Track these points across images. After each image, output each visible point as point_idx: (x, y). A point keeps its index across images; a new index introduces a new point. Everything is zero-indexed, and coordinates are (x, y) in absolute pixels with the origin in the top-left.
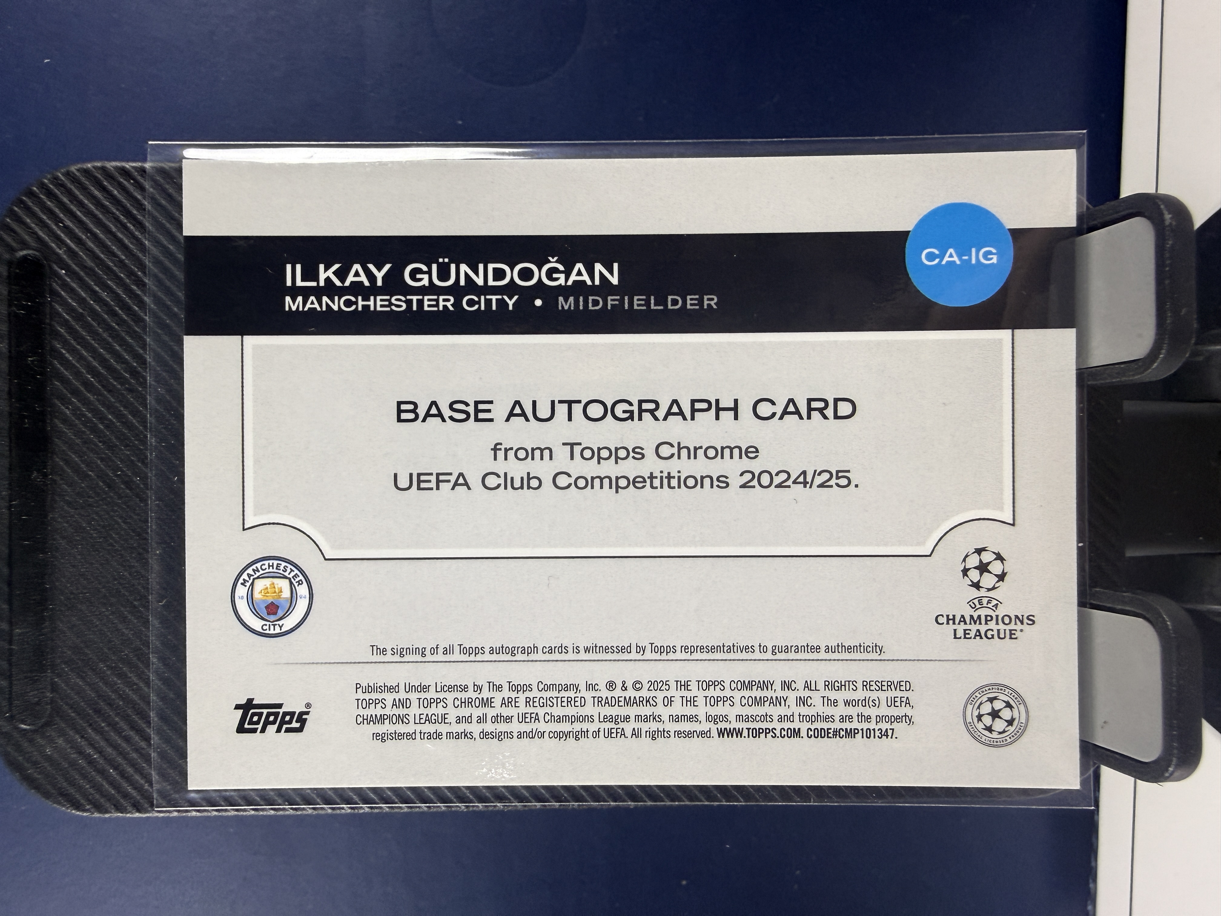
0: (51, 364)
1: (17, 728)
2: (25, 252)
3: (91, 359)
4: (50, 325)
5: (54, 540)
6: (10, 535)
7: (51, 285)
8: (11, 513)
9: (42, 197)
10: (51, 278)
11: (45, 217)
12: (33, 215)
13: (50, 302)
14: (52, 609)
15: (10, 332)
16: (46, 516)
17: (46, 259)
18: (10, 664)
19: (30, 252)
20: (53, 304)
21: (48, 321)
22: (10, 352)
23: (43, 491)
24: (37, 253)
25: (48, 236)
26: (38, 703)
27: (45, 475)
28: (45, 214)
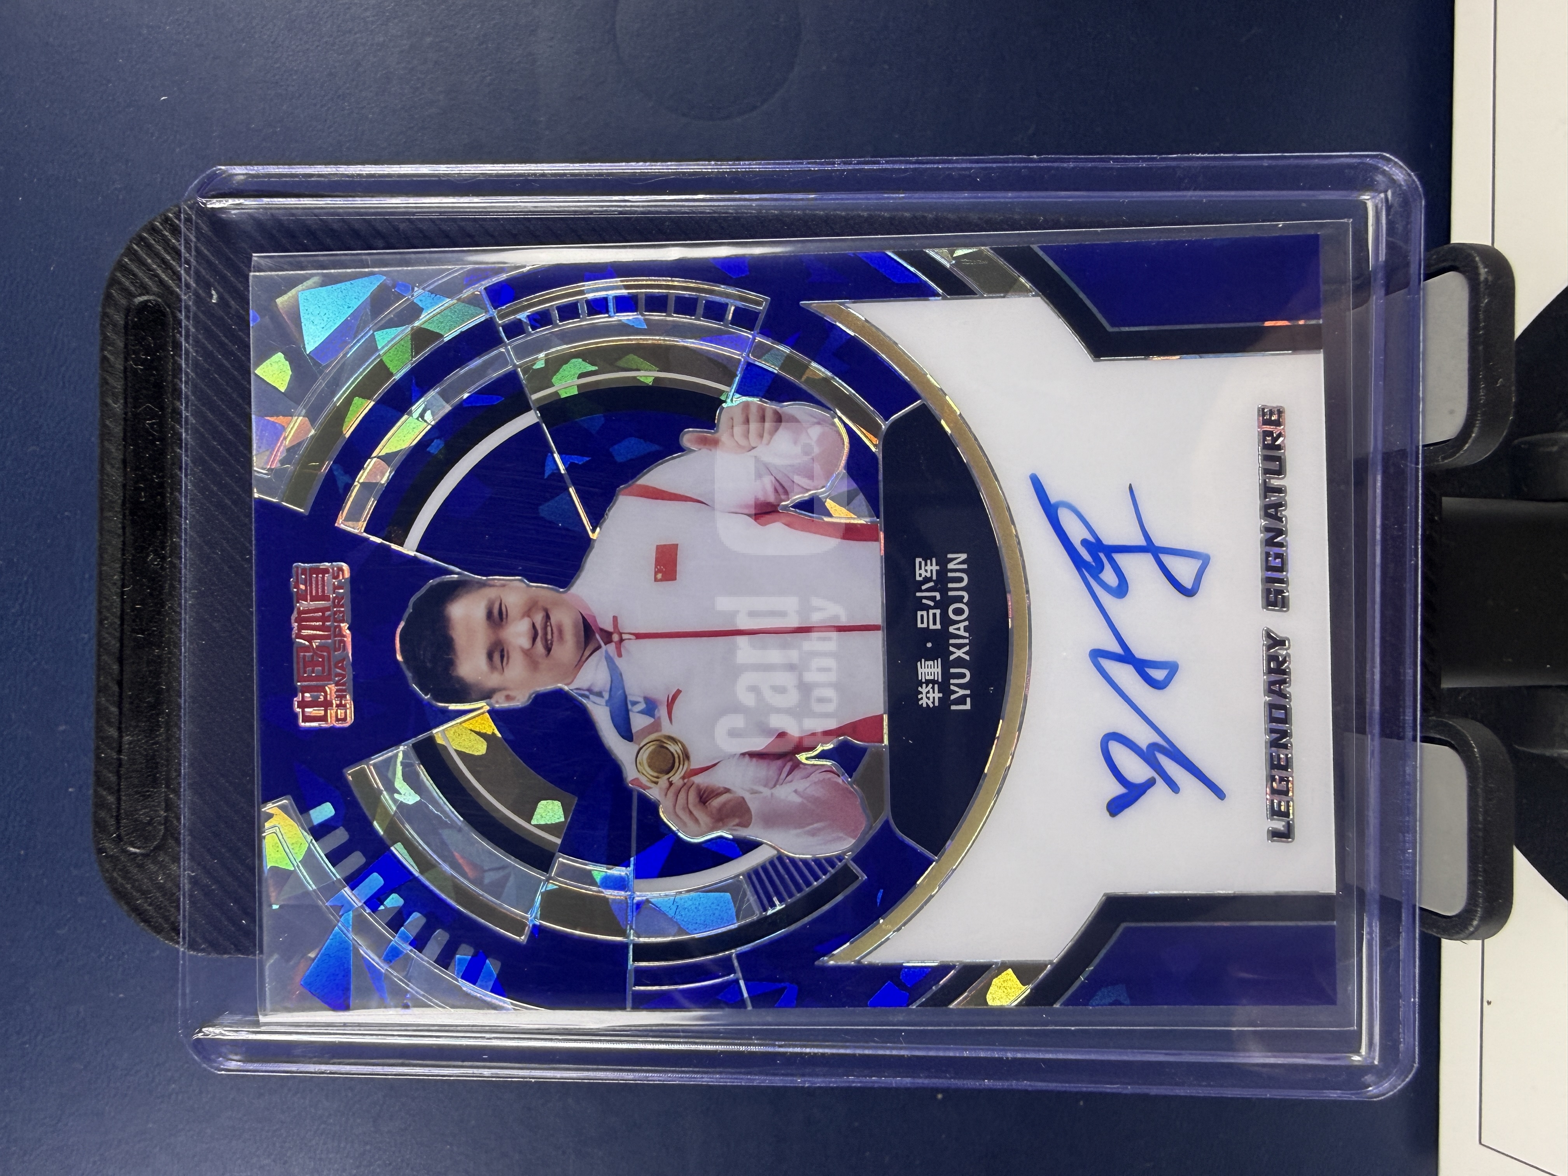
0: (173, 428)
1: (125, 851)
2: (145, 298)
3: (218, 423)
4: (172, 381)
5: (172, 632)
6: (122, 624)
7: (174, 336)
8: (123, 601)
9: (167, 234)
10: (174, 329)
11: (169, 258)
12: (157, 255)
13: (173, 356)
14: (168, 715)
15: (125, 390)
16: (163, 607)
17: (169, 307)
18: (119, 777)
19: (151, 298)
20: (176, 358)
21: (170, 378)
22: (126, 413)
23: (161, 576)
24: (159, 300)
25: (173, 280)
26: (150, 823)
27: (163, 558)
28: (169, 253)
